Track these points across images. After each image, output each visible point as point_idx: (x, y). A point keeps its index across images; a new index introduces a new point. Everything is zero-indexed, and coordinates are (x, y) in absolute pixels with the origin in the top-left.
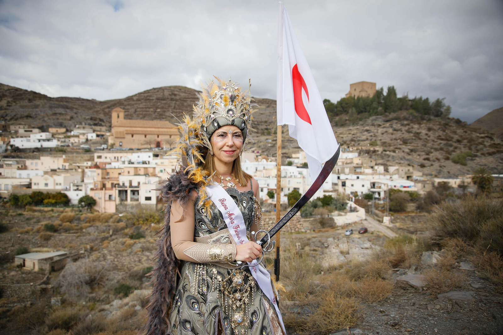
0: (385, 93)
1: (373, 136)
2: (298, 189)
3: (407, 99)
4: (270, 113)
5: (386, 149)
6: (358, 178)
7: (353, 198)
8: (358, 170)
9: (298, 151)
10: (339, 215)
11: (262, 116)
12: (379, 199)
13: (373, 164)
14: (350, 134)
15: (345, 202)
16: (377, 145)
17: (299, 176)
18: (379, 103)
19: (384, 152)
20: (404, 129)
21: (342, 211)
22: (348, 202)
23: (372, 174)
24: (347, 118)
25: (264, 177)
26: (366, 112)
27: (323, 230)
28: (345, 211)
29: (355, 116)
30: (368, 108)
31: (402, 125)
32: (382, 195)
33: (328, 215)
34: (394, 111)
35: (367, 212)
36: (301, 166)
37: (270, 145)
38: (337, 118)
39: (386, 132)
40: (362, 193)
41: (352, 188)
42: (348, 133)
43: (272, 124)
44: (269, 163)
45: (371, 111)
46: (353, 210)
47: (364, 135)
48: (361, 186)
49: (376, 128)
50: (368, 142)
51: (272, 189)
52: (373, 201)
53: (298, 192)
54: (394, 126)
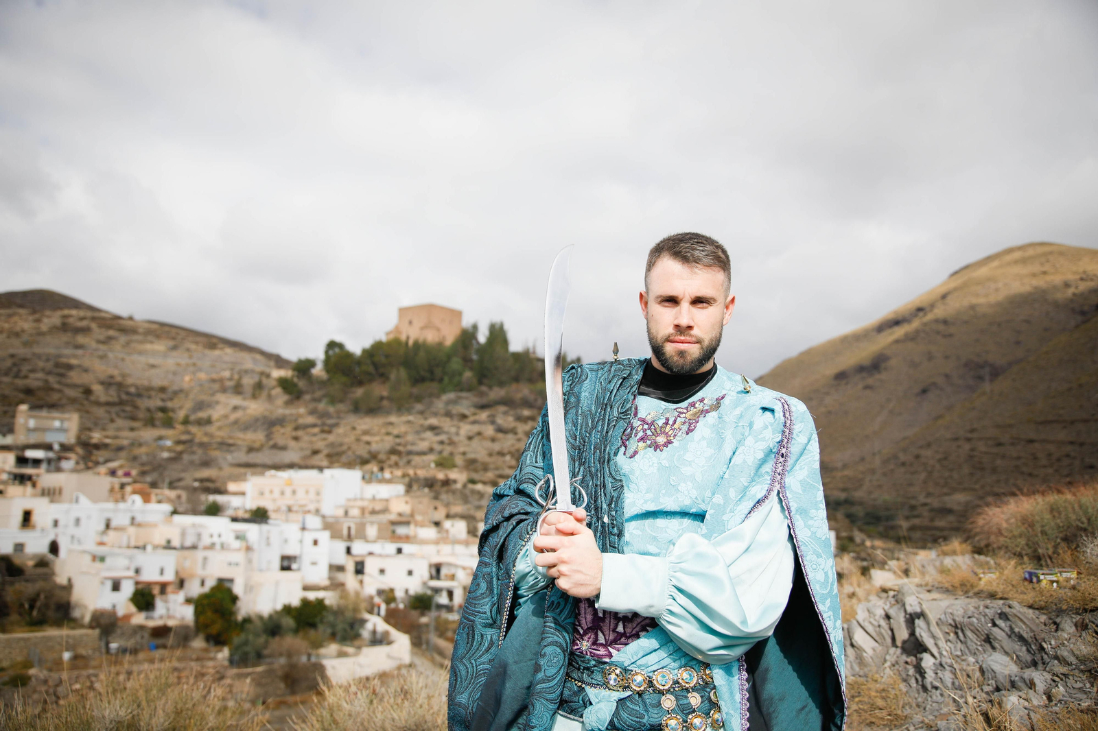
0: (482, 337)
1: (447, 441)
2: (231, 581)
3: (532, 356)
4: (178, 365)
5: (476, 476)
6: (399, 551)
7: (383, 607)
8: (401, 530)
9: (245, 474)
10: (341, 655)
11: (153, 371)
12: (449, 609)
13: (440, 515)
14: (388, 434)
15: (359, 616)
16: (454, 466)
17: (237, 544)
18: (467, 361)
19: (470, 486)
20: (522, 428)
21: (348, 643)
22: (367, 616)
23: (437, 542)
24: (385, 394)
25: (128, 547)
26: (432, 380)
27: (290, 699)
28: (357, 643)
29: (406, 389)
30: (438, 372)
31: (519, 419)
32: (459, 598)
33: (309, 656)
34: (501, 384)
35: (417, 643)
36: (247, 516)
37: (166, 455)
38: (359, 392)
39: (479, 434)
40: (407, 591)
41: (382, 578)
42: (383, 431)
43: (182, 396)
44: (153, 506)
45: (446, 379)
46: (379, 640)
47: (423, 439)
48: (405, 572)
49: (455, 422)
50: (432, 457)
51: (149, 585)
52: (433, 613)
53: (229, 591)
54: (500, 420)
